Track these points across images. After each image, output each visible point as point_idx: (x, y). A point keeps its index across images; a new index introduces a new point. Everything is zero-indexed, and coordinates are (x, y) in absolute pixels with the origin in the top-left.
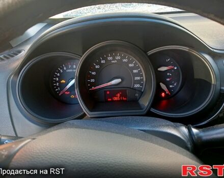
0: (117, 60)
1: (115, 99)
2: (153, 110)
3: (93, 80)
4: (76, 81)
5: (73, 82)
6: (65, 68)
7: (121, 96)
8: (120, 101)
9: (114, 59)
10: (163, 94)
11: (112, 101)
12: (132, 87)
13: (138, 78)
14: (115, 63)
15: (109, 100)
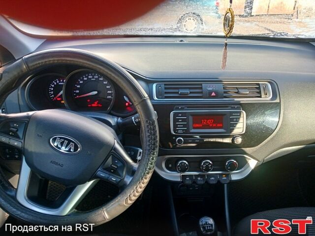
0: (96, 78)
1: (93, 105)
2: (112, 112)
3: (78, 91)
4: (63, 92)
5: (62, 92)
6: (58, 82)
7: (98, 103)
8: (97, 106)
9: (93, 78)
10: (127, 104)
11: (91, 106)
12: (105, 97)
13: (110, 92)
14: (94, 81)
15: (89, 106)
